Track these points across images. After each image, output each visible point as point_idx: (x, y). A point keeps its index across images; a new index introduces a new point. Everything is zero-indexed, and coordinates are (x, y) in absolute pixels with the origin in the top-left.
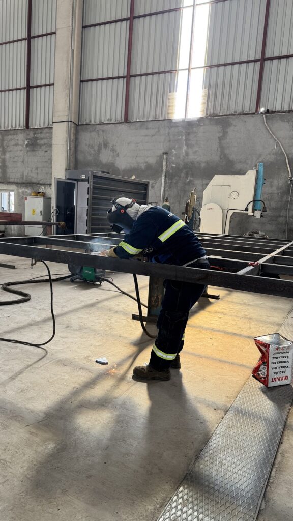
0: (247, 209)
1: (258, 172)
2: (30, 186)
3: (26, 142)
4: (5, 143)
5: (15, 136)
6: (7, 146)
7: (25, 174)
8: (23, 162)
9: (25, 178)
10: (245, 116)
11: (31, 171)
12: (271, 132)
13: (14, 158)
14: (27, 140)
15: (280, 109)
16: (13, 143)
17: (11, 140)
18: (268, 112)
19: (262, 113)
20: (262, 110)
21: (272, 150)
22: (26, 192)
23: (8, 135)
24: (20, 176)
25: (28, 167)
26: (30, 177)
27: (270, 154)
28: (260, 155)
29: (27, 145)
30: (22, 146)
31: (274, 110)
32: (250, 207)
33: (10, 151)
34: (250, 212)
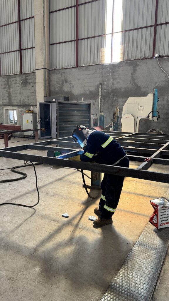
0: (148, 117)
1: (154, 95)
2: (25, 107)
3: (21, 82)
4: (9, 83)
5: (15, 79)
6: (11, 84)
7: (22, 100)
8: (20, 93)
9: (22, 102)
10: (146, 60)
11: (25, 98)
12: (162, 69)
13: (15, 91)
14: (21, 80)
15: (167, 54)
16: (14, 82)
17: (13, 81)
18: (160, 56)
19: (156, 58)
20: (156, 55)
21: (163, 79)
22: (23, 110)
23: (11, 78)
24: (19, 101)
25: (23, 96)
26: (24, 102)
27: (162, 82)
28: (156, 83)
29: (22, 83)
30: (19, 84)
31: (163, 55)
32: (151, 115)
33: (13, 87)
34: (150, 118)
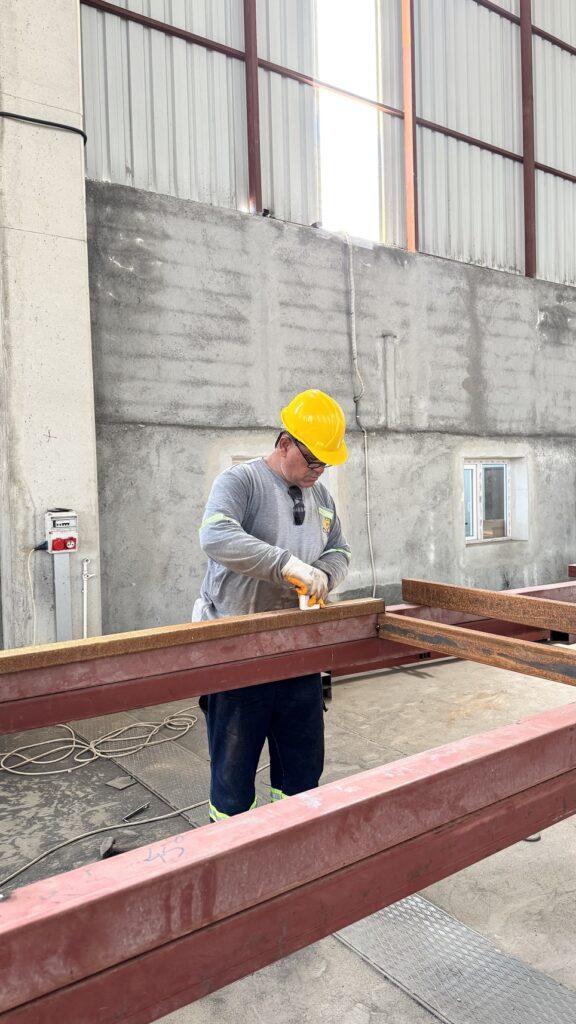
2: (566, 443)
3: (541, 317)
4: (480, 306)
5: (510, 292)
6: (489, 319)
7: (540, 408)
8: (533, 372)
9: (538, 421)
11: (554, 400)
13: (507, 358)
14: (541, 310)
16: (503, 310)
17: (497, 301)
23: (489, 284)
24: (524, 416)
25: (546, 389)
26: (551, 419)
29: (543, 325)
30: (531, 324)
33: (498, 335)
